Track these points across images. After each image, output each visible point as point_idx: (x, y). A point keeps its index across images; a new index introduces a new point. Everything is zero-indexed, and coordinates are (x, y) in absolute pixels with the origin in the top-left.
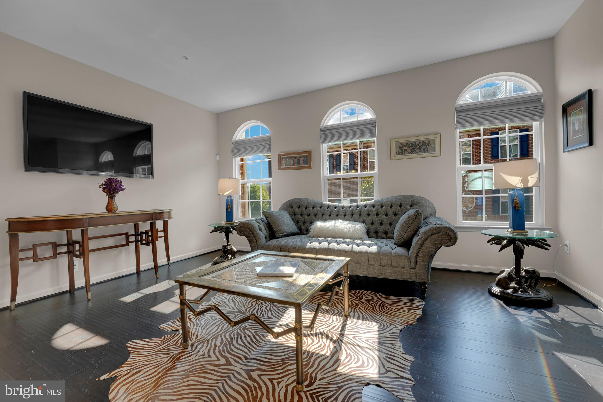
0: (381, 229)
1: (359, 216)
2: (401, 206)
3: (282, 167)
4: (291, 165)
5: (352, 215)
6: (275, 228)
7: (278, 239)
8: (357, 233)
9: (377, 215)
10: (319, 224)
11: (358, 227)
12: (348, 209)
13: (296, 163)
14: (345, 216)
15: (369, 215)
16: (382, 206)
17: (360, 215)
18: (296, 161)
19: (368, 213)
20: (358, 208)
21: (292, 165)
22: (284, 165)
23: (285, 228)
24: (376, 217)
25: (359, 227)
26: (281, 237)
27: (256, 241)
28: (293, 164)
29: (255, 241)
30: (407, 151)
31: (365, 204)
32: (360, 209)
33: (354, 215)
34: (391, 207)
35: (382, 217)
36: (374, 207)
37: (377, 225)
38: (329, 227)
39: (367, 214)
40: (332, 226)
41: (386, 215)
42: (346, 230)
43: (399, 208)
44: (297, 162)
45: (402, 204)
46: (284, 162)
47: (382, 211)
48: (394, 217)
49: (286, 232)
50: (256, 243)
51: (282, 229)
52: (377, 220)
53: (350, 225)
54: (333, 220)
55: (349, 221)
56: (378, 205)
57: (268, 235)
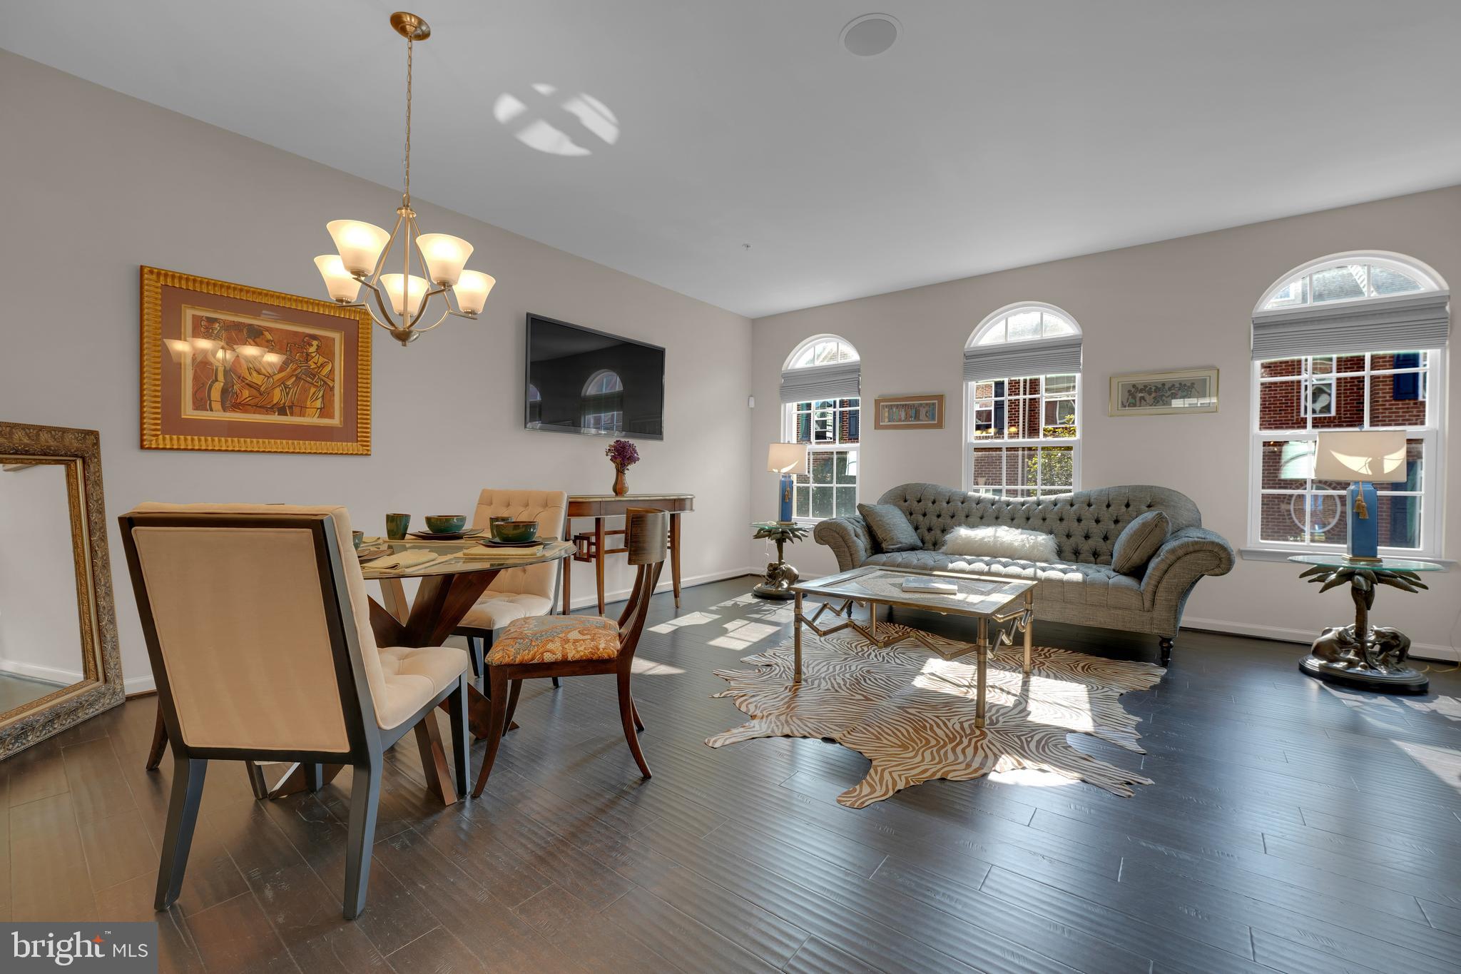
0: (1086, 547)
1: (1042, 521)
2: (1128, 505)
3: (881, 424)
4: (900, 420)
5: (1028, 519)
6: (880, 535)
7: (889, 555)
8: (1038, 550)
9: (1079, 520)
10: (963, 532)
11: (1041, 540)
12: (1019, 507)
13: (911, 417)
14: (1013, 519)
15: (1061, 519)
16: (1089, 505)
17: (1044, 519)
18: (913, 412)
19: (1060, 515)
20: (1040, 507)
21: (904, 421)
22: (887, 420)
23: (900, 536)
24: (1076, 523)
25: (1043, 539)
26: (893, 551)
27: (851, 555)
28: (906, 419)
29: (848, 555)
30: (1145, 401)
31: (1053, 499)
32: (1044, 509)
33: (1031, 520)
34: (1108, 506)
35: (1089, 524)
36: (1072, 505)
37: (1077, 539)
38: (984, 538)
39: (1058, 518)
40: (989, 537)
41: (1097, 521)
42: (1016, 544)
43: (1124, 509)
44: (913, 415)
45: (1131, 503)
46: (887, 414)
47: (1088, 514)
48: (1113, 526)
49: (901, 543)
50: (849, 559)
51: (895, 537)
52: (1078, 530)
53: (1024, 536)
54: (989, 525)
55: (1023, 529)
56: (1082, 502)
57: (868, 547)
